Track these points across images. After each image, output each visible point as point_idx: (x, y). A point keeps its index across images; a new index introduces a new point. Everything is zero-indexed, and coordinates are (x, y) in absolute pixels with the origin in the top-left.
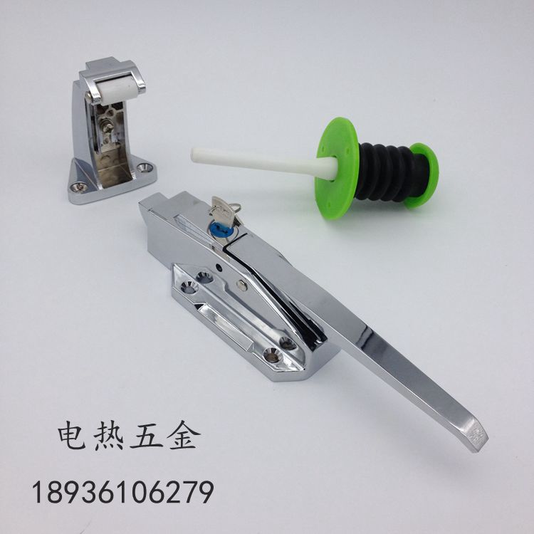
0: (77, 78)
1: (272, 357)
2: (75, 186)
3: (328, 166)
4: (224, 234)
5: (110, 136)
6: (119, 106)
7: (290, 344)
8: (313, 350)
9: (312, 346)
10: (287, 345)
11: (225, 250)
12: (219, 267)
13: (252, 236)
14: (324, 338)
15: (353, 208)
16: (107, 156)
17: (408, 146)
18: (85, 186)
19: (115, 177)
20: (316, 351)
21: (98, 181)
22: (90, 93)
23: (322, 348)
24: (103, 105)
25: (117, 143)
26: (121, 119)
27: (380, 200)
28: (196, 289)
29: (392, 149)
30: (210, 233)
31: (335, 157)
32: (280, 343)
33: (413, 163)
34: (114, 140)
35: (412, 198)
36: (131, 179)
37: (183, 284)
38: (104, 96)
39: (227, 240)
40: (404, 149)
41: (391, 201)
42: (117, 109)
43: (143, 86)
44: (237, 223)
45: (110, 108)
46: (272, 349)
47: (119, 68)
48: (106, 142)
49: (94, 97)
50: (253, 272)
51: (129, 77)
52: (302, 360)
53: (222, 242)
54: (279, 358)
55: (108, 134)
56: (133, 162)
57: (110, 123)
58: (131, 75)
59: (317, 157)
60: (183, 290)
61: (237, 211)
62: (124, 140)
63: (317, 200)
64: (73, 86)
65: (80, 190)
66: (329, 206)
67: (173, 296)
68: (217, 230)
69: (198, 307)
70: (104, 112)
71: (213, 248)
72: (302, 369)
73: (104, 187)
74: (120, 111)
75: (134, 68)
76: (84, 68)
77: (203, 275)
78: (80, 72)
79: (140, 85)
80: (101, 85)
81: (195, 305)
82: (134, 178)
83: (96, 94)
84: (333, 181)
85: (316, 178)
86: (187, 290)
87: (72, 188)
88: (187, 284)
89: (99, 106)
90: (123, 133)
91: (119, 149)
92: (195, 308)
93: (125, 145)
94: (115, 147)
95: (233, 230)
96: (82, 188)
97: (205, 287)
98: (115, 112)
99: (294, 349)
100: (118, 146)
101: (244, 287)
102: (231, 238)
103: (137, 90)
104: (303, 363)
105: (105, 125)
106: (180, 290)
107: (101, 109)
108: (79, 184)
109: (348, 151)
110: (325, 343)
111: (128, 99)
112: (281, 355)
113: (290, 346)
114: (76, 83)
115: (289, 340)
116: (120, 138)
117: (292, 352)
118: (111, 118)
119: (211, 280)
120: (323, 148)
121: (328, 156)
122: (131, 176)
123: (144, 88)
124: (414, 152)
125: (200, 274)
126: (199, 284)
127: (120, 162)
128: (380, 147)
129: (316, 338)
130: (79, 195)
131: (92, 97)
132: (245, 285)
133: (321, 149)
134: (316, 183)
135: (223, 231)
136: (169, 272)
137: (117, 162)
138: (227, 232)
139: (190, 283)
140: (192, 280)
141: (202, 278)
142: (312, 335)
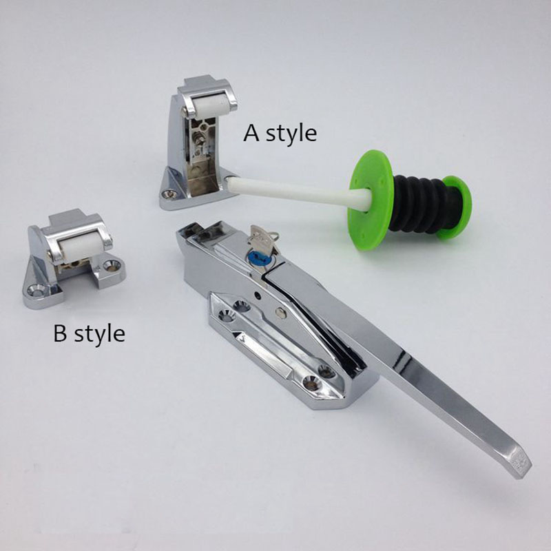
0: (176, 92)
1: (311, 384)
2: (166, 193)
3: (361, 197)
4: (263, 262)
5: (202, 148)
6: (212, 121)
7: (329, 372)
8: (353, 378)
9: (352, 374)
10: (326, 373)
11: (263, 278)
12: (257, 295)
13: (290, 265)
14: (363, 366)
15: (386, 240)
16: (198, 167)
17: (441, 179)
18: (175, 193)
19: (204, 188)
20: (356, 378)
21: (188, 190)
22: (186, 108)
23: (362, 376)
24: (197, 120)
25: (208, 156)
26: (213, 133)
27: (413, 232)
28: (233, 318)
29: (425, 181)
30: (248, 260)
31: (369, 188)
32: (319, 371)
33: (446, 195)
34: (205, 152)
35: (445, 230)
36: (218, 190)
37: (221, 313)
38: (198, 111)
39: (265, 269)
40: (437, 182)
41: (424, 233)
42: (209, 124)
43: (235, 103)
44: (275, 252)
45: (204, 123)
46: (311, 377)
47: (215, 86)
48: (198, 153)
49: (189, 111)
50: (292, 300)
51: (223, 95)
52: (341, 388)
53: (260, 270)
54: (318, 387)
55: (200, 146)
56: (220, 174)
57: (202, 136)
58: (224, 93)
59: (351, 189)
60: (221, 318)
61: (276, 239)
62: (214, 153)
63: (350, 231)
64: (172, 101)
65: (170, 197)
66: (364, 236)
67: (211, 324)
68: (255, 258)
69: (236, 335)
70: (197, 126)
71: (251, 275)
72: (341, 397)
73: (192, 196)
74: (212, 126)
75: (228, 86)
76: (183, 84)
77: (240, 304)
78: (178, 88)
79: (232, 102)
80: (196, 101)
81: (234, 333)
82: (221, 189)
83: (192, 108)
84: (366, 213)
85: (349, 209)
86: (225, 318)
87: (163, 194)
88: (225, 313)
89: (193, 120)
90: (213, 147)
91: (209, 161)
92: (233, 335)
93: (214, 158)
94: (206, 159)
95: (271, 258)
96: (173, 195)
97: (242, 315)
98: (209, 126)
99: (333, 377)
100: (208, 158)
101: (283, 315)
102: (269, 267)
103: (229, 107)
104: (342, 390)
105: (198, 138)
106: (217, 317)
107: (196, 123)
108: (170, 191)
109: (382, 182)
110: (365, 371)
111: (221, 115)
112: (321, 382)
113: (329, 374)
114: (174, 97)
115: (327, 368)
116: (210, 151)
117: (331, 380)
118: (204, 132)
119: (248, 309)
120: (356, 181)
121: (361, 187)
122: (218, 187)
123: (236, 105)
124: (447, 185)
125: (237, 303)
126: (237, 313)
127: (209, 174)
128: (413, 179)
129: (357, 366)
130: (169, 201)
131: (187, 111)
132: (285, 312)
133: (354, 181)
134: (349, 214)
135: (261, 260)
136: (206, 301)
137: (206, 173)
138: (265, 261)
139: (227, 311)
140: (230, 309)
141: (239, 306)
142: (351, 362)
